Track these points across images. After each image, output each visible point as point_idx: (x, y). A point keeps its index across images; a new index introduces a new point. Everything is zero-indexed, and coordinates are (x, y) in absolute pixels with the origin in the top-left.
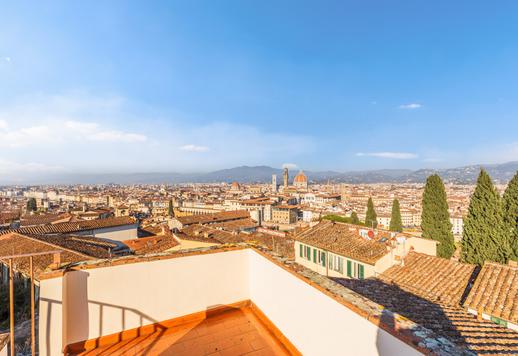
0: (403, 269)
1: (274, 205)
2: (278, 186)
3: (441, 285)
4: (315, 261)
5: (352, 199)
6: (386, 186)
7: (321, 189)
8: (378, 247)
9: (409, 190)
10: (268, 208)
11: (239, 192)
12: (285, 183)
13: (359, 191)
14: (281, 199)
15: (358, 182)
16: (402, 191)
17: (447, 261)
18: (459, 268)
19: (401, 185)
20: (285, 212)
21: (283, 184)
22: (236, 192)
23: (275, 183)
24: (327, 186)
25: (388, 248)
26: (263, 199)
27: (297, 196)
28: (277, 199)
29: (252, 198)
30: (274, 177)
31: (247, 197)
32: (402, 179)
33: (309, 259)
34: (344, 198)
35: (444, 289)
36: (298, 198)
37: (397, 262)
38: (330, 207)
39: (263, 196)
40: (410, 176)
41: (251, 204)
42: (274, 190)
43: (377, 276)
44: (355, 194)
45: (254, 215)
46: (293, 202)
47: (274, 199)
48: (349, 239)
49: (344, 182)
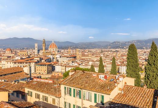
0: (123, 95)
1: (37, 63)
2: (39, 51)
3: (142, 101)
4: (74, 96)
5: (83, 57)
6: (99, 51)
7: (65, 52)
8: (110, 85)
9: (109, 52)
10: (33, 65)
11: (11, 55)
12: (44, 49)
13: (86, 53)
14: (41, 59)
15: (85, 48)
16: (106, 53)
17: (142, 88)
18: (148, 91)
19: (106, 50)
20: (44, 67)
21: (42, 49)
22: (9, 55)
23: (36, 49)
24: (69, 50)
25: (116, 84)
26: (29, 59)
27: (51, 57)
28: (39, 59)
29: (22, 59)
30: (36, 45)
31: (18, 58)
32: (106, 47)
33: (71, 95)
34: (78, 57)
35: (144, 103)
36: (52, 58)
37: (120, 92)
38: (71, 63)
39: (29, 57)
40: (110, 45)
41: (21, 63)
42: (36, 53)
43: (111, 100)
44: (83, 55)
45: (26, 70)
46: (49, 60)
47: (36, 59)
48: (94, 81)
49: (78, 48)
